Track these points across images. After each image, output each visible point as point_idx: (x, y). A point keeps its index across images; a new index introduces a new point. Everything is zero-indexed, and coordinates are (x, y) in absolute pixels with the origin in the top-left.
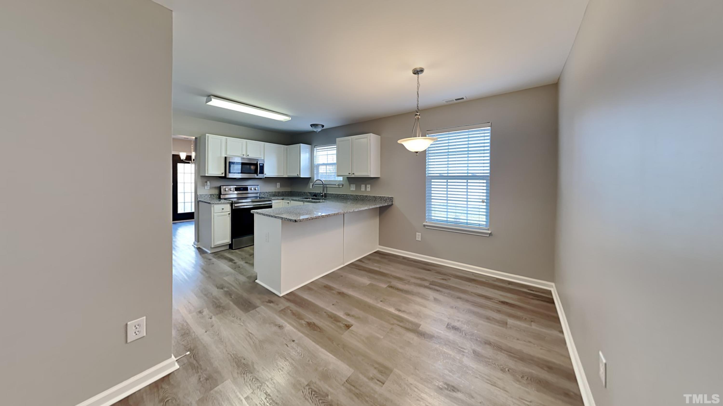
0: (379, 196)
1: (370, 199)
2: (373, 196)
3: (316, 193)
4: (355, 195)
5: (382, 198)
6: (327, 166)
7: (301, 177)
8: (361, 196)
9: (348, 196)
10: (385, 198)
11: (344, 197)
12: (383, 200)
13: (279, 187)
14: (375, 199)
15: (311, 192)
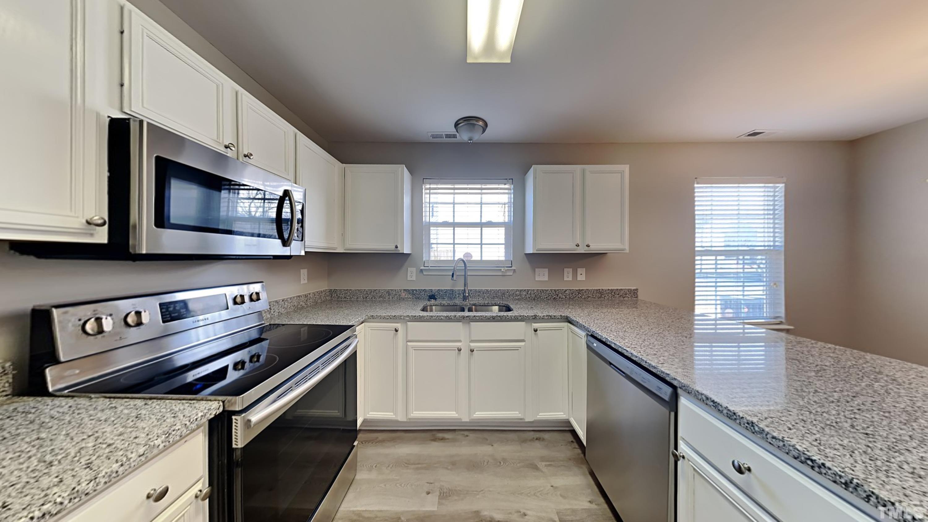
0: (609, 290)
1: (589, 297)
2: (594, 289)
3: (431, 290)
4: (551, 290)
5: (614, 293)
6: (456, 228)
7: (405, 252)
8: (567, 292)
9: (532, 292)
10: (622, 292)
11: (520, 295)
12: (618, 296)
13: (306, 281)
14: (600, 295)
15: (413, 290)
